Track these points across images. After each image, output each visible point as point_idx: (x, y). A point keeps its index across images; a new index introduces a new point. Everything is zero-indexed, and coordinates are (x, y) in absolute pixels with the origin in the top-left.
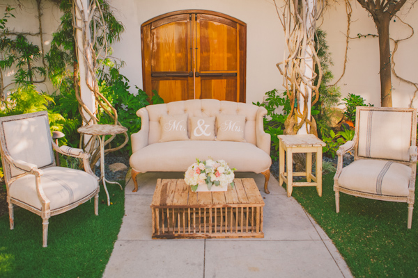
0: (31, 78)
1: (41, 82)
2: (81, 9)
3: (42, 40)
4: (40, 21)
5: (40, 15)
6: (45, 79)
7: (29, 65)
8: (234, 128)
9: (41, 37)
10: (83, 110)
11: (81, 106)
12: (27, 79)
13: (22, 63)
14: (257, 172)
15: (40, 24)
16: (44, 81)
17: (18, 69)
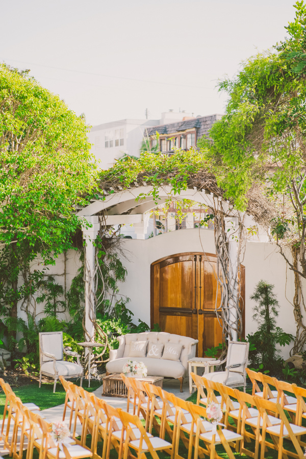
0: (55, 309)
1: (62, 312)
2: (89, 270)
3: (65, 279)
4: (65, 265)
5: (66, 259)
6: (65, 310)
7: (55, 300)
8: (172, 352)
9: (65, 277)
10: (86, 335)
11: (85, 332)
12: (52, 310)
13: (50, 298)
14: (176, 378)
15: (65, 267)
16: (64, 311)
17: (47, 302)
